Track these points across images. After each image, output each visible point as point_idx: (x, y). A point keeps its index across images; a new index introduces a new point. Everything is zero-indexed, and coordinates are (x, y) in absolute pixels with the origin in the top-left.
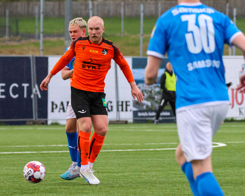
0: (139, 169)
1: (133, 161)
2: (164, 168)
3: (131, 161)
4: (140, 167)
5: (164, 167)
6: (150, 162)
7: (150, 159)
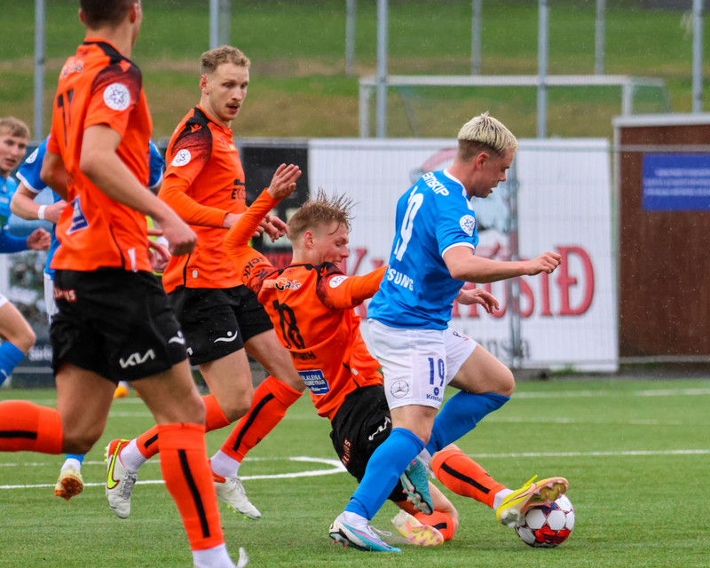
0: (47, 557)
1: (24, 527)
2: (139, 551)
3: (16, 528)
4: (51, 548)
5: (142, 547)
6: (88, 531)
7: (85, 520)
